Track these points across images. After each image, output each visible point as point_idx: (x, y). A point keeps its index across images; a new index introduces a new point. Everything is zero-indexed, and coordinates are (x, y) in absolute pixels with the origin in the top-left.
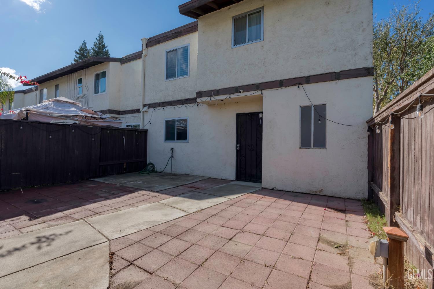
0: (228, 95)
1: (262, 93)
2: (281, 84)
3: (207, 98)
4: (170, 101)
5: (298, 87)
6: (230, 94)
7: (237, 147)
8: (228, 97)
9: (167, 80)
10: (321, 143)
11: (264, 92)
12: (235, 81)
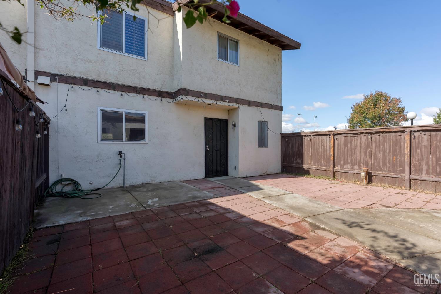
0: (215, 101)
1: (239, 107)
2: (250, 103)
3: (195, 98)
4: (112, 83)
5: (258, 108)
6: (216, 101)
7: (206, 148)
8: (215, 103)
9: (101, 49)
10: (266, 145)
11: (240, 105)
12: (220, 91)
